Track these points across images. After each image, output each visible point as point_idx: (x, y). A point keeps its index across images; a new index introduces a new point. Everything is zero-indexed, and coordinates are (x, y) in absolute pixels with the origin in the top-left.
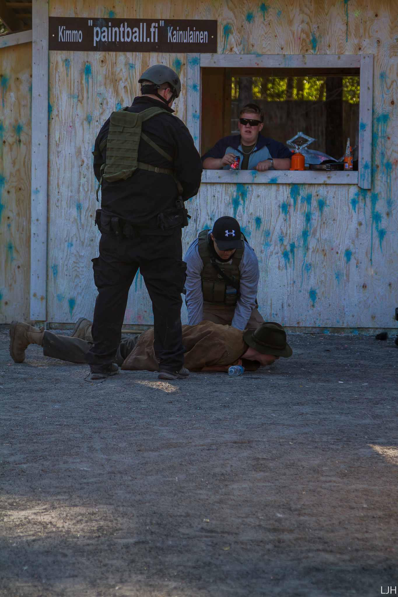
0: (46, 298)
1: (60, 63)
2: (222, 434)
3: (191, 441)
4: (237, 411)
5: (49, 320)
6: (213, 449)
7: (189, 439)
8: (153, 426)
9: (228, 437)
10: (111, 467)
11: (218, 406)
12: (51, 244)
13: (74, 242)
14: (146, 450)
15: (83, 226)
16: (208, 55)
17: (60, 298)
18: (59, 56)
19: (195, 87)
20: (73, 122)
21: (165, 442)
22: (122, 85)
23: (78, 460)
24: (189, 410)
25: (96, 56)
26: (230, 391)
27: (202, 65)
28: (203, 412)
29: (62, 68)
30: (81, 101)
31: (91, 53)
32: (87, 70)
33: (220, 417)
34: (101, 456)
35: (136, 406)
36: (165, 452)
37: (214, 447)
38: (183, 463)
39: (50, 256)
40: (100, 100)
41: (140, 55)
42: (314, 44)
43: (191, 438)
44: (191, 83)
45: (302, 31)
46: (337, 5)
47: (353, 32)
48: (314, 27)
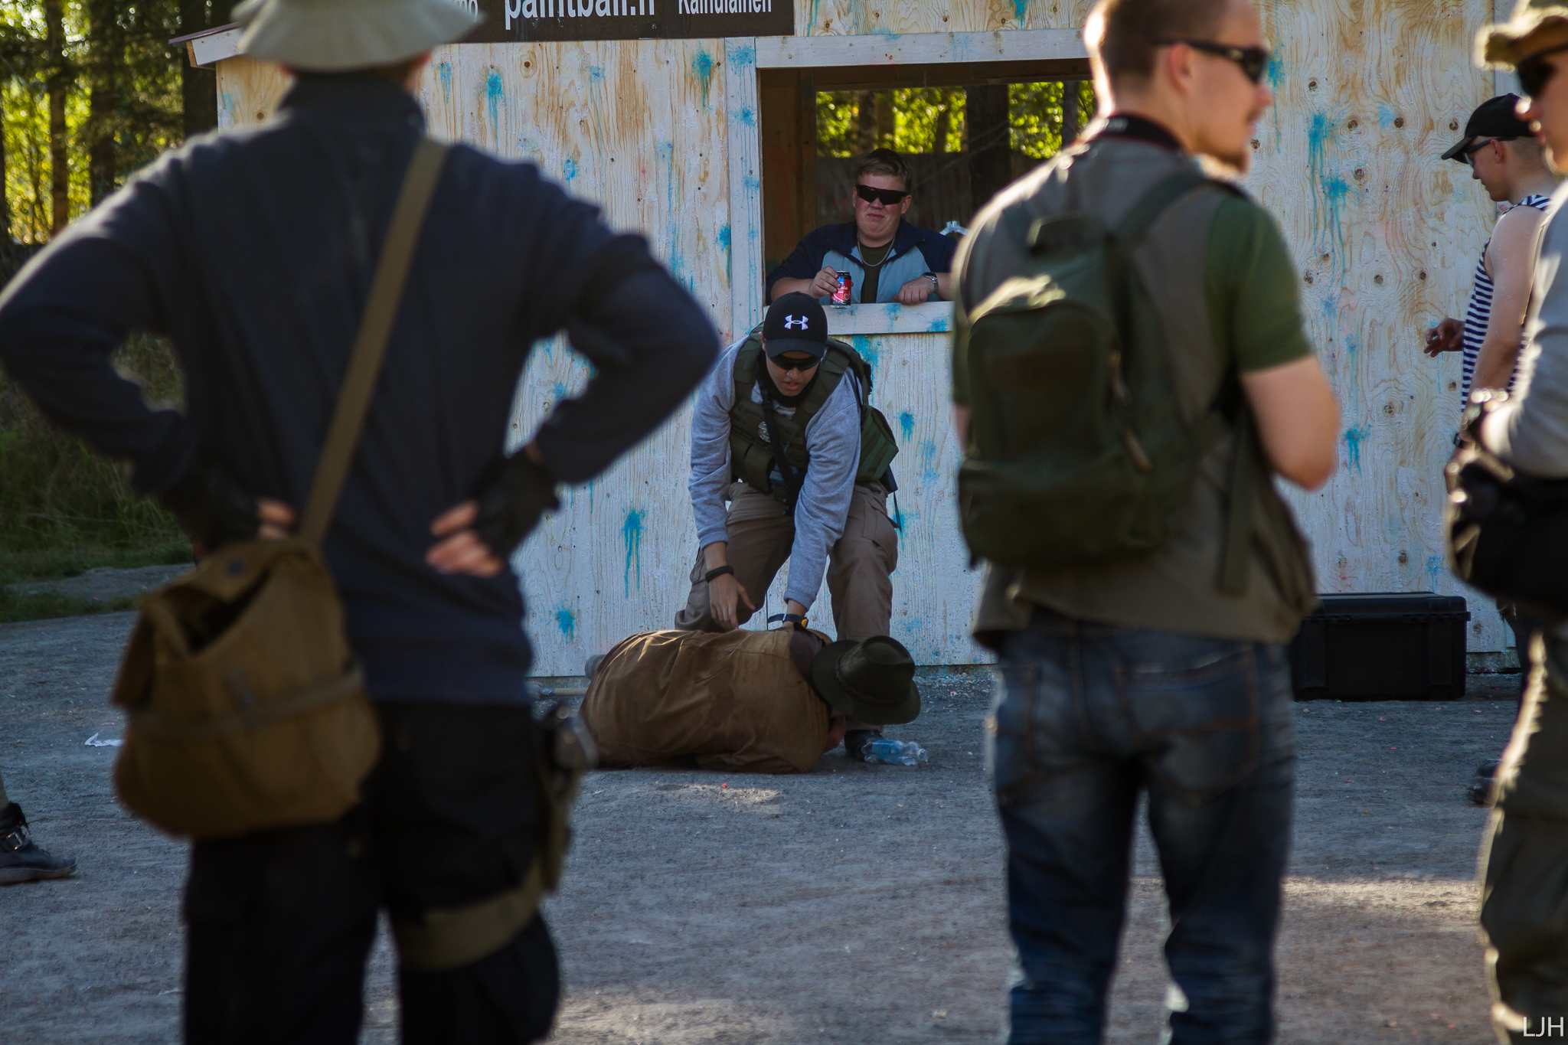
1: (429, 74)
2: (911, 869)
3: (848, 884)
4: (931, 827)
6: (903, 897)
7: (843, 881)
8: (756, 861)
9: (925, 875)
10: (695, 935)
11: (883, 818)
14: (758, 904)
16: (774, 41)
19: (746, 114)
21: (791, 888)
22: (574, 117)
23: (618, 927)
24: (822, 829)
25: (512, 54)
26: (900, 791)
27: (761, 64)
28: (854, 831)
29: (432, 84)
31: (500, 46)
32: (493, 86)
33: (898, 839)
34: (665, 918)
35: (702, 828)
36: (800, 907)
37: (904, 892)
38: (848, 923)
41: (613, 46)
43: (847, 880)
44: (736, 106)
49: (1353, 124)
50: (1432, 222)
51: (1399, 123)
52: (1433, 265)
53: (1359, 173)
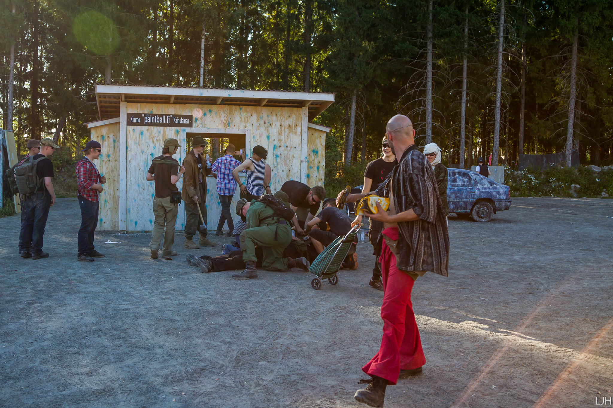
0: (126, 221)
1: (131, 131)
5: (127, 230)
12: (128, 200)
13: (137, 200)
15: (140, 193)
16: (189, 128)
17: (131, 221)
18: (131, 128)
19: (184, 140)
20: (136, 153)
22: (155, 139)
25: (145, 128)
27: (187, 132)
29: (132, 132)
30: (139, 145)
31: (143, 127)
32: (142, 133)
39: (127, 205)
40: (147, 145)
41: (162, 128)
42: (229, 125)
44: (182, 138)
45: (225, 120)
46: (237, 111)
47: (243, 121)
48: (229, 119)
49: (280, 147)
50: (291, 162)
51: (287, 147)
52: (291, 169)
53: (281, 154)
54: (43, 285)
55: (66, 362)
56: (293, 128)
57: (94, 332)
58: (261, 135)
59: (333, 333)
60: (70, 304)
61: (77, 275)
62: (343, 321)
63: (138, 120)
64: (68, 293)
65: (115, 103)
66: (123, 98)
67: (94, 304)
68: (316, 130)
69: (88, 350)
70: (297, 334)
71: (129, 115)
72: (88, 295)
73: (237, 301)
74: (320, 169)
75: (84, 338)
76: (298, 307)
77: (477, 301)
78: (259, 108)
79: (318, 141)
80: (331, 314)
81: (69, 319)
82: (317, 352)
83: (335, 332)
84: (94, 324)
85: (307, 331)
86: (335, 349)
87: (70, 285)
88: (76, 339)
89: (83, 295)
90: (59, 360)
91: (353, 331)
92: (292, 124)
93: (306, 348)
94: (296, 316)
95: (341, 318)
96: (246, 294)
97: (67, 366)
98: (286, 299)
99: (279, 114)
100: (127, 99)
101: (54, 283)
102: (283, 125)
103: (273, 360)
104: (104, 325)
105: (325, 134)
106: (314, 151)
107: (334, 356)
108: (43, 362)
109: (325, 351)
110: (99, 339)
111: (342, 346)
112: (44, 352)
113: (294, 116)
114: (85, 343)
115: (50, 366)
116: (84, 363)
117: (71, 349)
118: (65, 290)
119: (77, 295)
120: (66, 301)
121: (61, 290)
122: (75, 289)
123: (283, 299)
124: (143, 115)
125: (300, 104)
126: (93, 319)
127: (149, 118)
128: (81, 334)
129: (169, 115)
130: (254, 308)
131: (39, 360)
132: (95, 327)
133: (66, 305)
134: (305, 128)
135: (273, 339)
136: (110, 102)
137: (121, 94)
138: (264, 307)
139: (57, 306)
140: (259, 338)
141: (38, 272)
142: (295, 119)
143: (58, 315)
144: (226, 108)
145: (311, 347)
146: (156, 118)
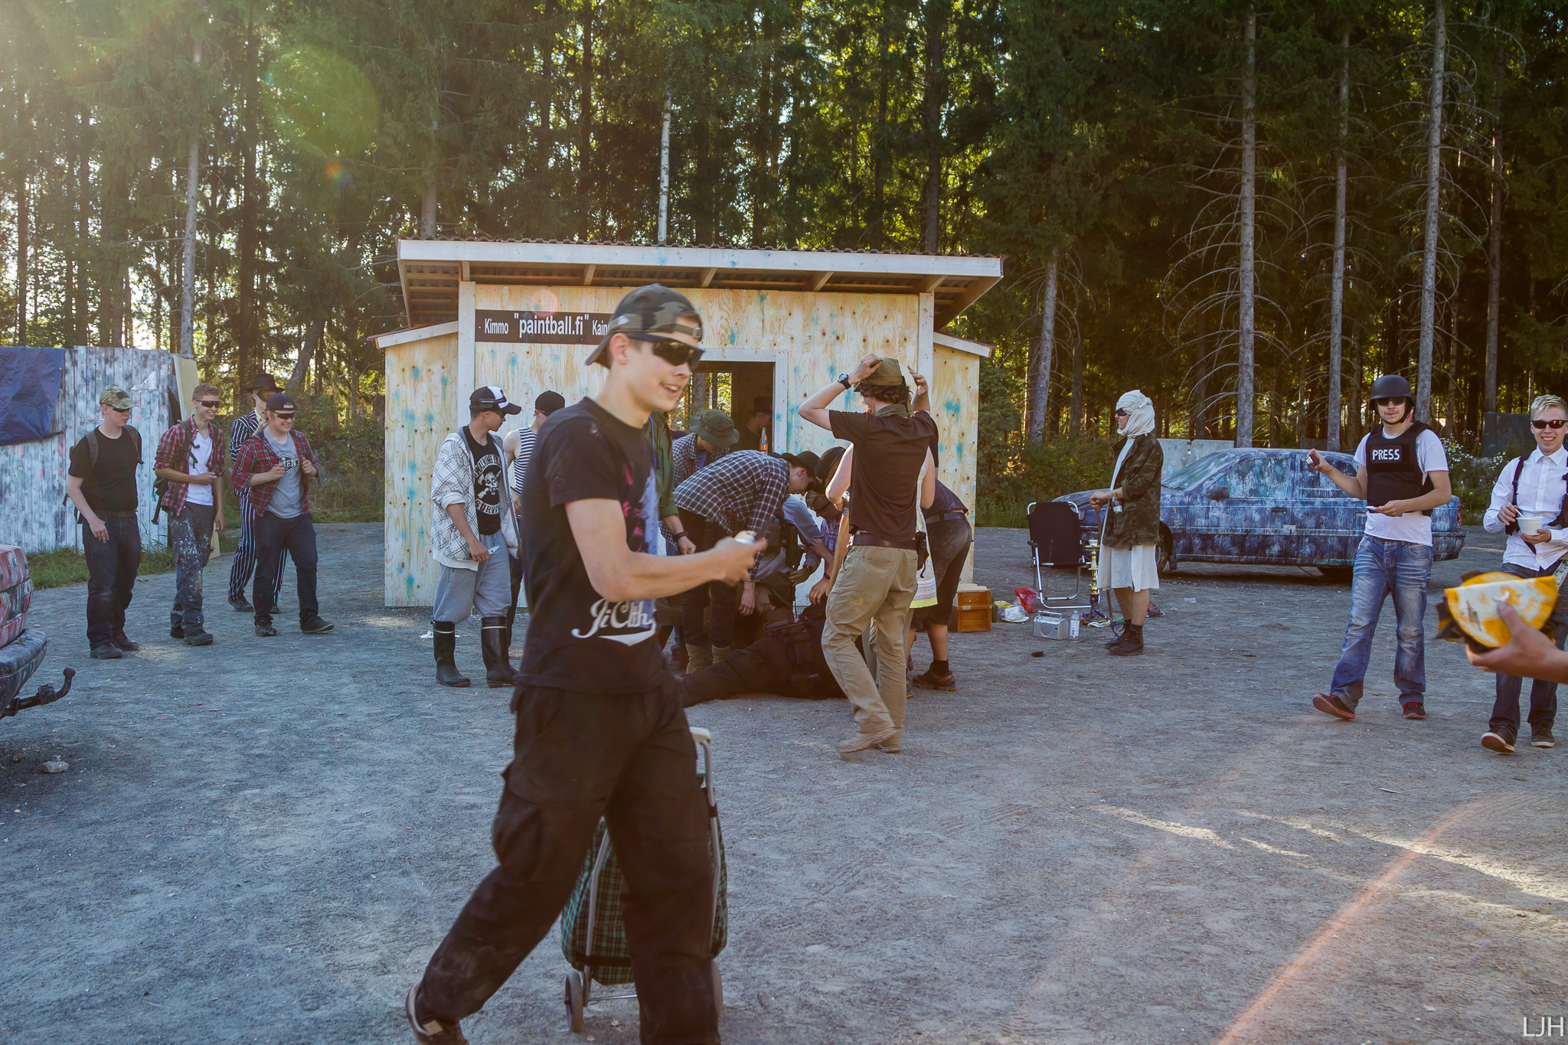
1: (486, 354)
18: (485, 347)
22: (547, 375)
29: (487, 359)
31: (517, 345)
32: (513, 361)
40: (526, 390)
42: (732, 339)
45: (722, 326)
46: (754, 303)
47: (768, 329)
48: (732, 323)
54: (266, 742)
55: (322, 936)
56: (897, 348)
57: (392, 861)
58: (814, 364)
59: (998, 873)
60: (332, 792)
61: (349, 718)
62: (1023, 843)
63: (502, 328)
64: (329, 763)
65: (447, 284)
66: (467, 273)
67: (391, 792)
68: (953, 350)
69: (378, 907)
70: (906, 875)
71: (481, 316)
72: (377, 768)
73: (752, 789)
74: (965, 452)
75: (367, 877)
76: (910, 807)
77: (1373, 797)
78: (809, 295)
79: (959, 380)
80: (993, 827)
81: (331, 830)
82: (958, 922)
83: (1002, 873)
84: (391, 843)
85: (932, 870)
86: (1003, 915)
87: (333, 743)
88: (346, 879)
89: (365, 768)
90: (305, 931)
91: (1050, 870)
92: (894, 336)
93: (927, 913)
94: (902, 830)
95: (1019, 836)
96: (774, 771)
97: (325, 946)
98: (878, 786)
99: (859, 311)
100: (477, 276)
101: (295, 737)
102: (869, 340)
103: (846, 941)
104: (416, 845)
105: (977, 363)
106: (948, 406)
107: (999, 935)
108: (268, 935)
109: (978, 921)
110: (404, 880)
111: (1021, 909)
112: (269, 910)
113: (899, 317)
114: (370, 890)
115: (281, 946)
116: (366, 940)
117: (334, 904)
118: (321, 756)
119: (351, 768)
120: (323, 784)
121: (311, 756)
122: (345, 753)
123: (869, 785)
124: (516, 316)
125: (913, 285)
126: (389, 831)
127: (530, 321)
128: (359, 868)
129: (582, 315)
130: (796, 807)
131: (256, 931)
132: (395, 851)
133: (322, 793)
134: (927, 347)
135: (844, 888)
136: (435, 284)
137: (460, 262)
138: (821, 806)
139: (300, 794)
140: (808, 886)
141: (254, 709)
142: (900, 322)
143: (303, 819)
144: (726, 295)
145: (941, 911)
146: (547, 322)
